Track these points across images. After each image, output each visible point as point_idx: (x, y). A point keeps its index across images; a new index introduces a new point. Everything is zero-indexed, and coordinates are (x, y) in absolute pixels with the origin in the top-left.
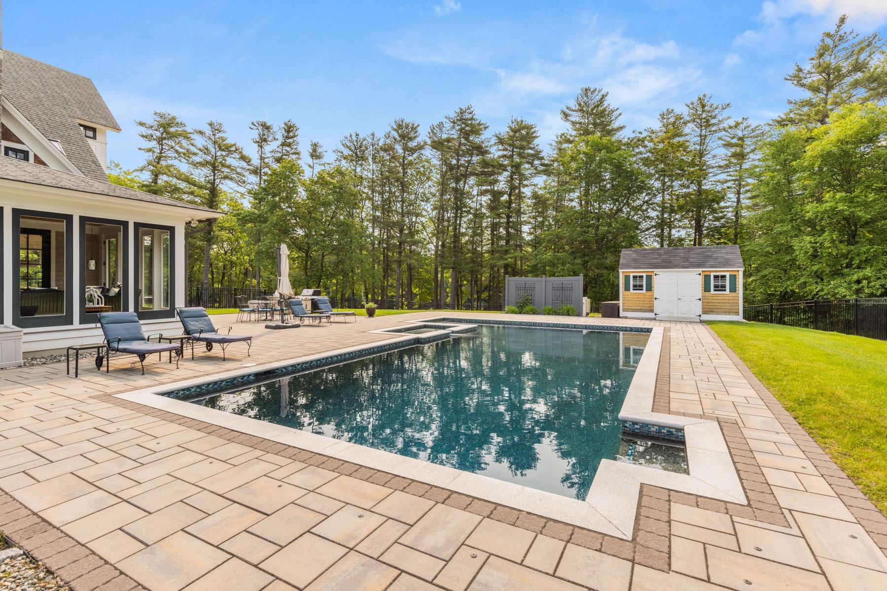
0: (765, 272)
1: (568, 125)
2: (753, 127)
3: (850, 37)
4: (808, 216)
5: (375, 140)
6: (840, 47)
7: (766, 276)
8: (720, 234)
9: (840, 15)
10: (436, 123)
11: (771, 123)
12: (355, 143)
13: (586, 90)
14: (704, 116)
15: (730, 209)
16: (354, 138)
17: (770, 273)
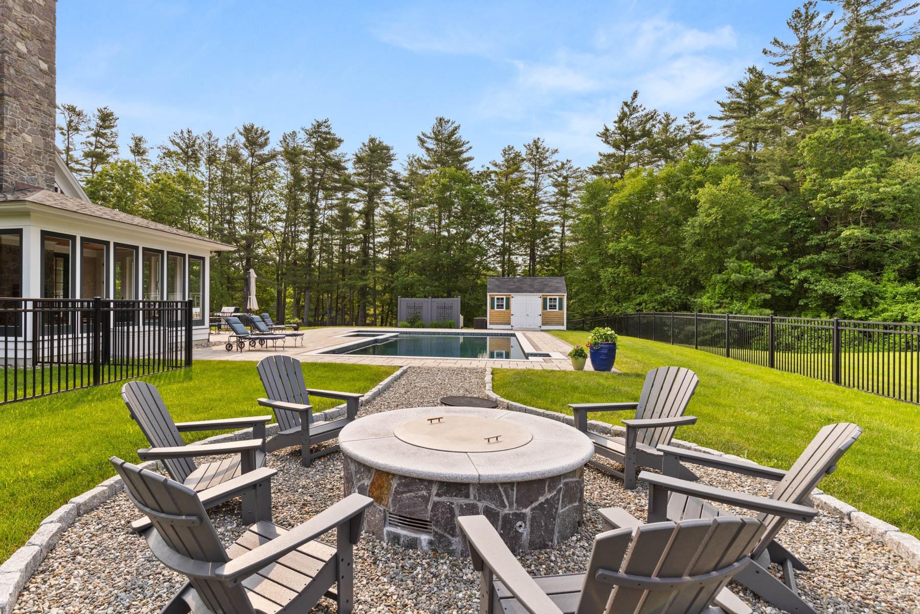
0: (581, 296)
1: (424, 151)
2: (575, 168)
3: (640, 110)
4: (611, 251)
5: (212, 140)
6: (634, 116)
7: (582, 299)
8: (549, 261)
9: (634, 91)
10: (289, 131)
11: (587, 169)
12: (187, 141)
13: (441, 119)
14: (538, 156)
15: (557, 240)
16: (186, 136)
17: (585, 297)
